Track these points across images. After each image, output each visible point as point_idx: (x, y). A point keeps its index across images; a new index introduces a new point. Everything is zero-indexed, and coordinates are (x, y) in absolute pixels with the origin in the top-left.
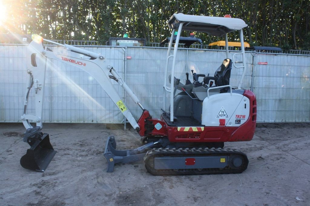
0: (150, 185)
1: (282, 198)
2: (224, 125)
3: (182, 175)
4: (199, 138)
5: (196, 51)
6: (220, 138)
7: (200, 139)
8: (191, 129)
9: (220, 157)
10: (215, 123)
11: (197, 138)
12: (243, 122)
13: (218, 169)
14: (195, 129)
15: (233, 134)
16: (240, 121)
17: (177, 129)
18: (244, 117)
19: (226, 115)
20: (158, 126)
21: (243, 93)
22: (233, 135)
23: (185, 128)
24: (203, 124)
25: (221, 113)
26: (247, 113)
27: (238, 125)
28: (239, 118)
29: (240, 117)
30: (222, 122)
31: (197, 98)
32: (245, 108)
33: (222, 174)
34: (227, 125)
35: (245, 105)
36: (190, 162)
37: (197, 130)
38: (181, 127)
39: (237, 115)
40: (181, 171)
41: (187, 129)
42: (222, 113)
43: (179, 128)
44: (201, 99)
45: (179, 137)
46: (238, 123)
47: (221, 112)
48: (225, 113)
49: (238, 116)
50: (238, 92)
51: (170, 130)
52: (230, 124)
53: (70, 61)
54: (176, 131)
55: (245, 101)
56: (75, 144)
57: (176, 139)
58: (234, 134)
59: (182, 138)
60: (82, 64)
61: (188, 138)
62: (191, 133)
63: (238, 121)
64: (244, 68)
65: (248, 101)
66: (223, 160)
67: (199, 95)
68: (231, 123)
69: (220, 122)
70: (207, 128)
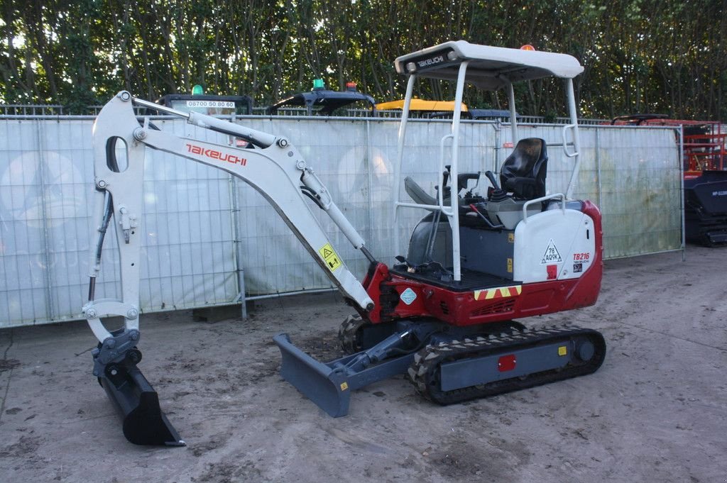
2: (555, 277)
3: (496, 394)
4: (511, 309)
7: (513, 311)
8: (498, 292)
9: (557, 344)
10: (541, 276)
11: (507, 311)
12: (586, 267)
13: (553, 371)
14: (505, 292)
15: (569, 294)
16: (581, 265)
17: (473, 295)
18: (587, 256)
19: (558, 256)
20: (408, 296)
21: (580, 208)
22: (570, 297)
23: (486, 292)
24: (516, 279)
25: (548, 254)
26: (589, 247)
27: (578, 275)
28: (579, 260)
29: (580, 257)
30: (552, 270)
31: (500, 226)
32: (588, 238)
33: (564, 379)
34: (561, 277)
35: (588, 231)
36: (507, 364)
37: (508, 294)
38: (481, 291)
39: (575, 255)
40: (489, 388)
41: (491, 293)
42: (551, 254)
43: (477, 294)
44: (508, 226)
45: (476, 313)
46: (578, 271)
47: (549, 251)
48: (556, 253)
49: (577, 256)
50: (569, 206)
51: (459, 299)
52: (565, 274)
53: (209, 153)
54: (472, 299)
55: (586, 223)
57: (471, 318)
58: (573, 294)
59: (482, 314)
60: (237, 160)
61: (493, 313)
62: (499, 302)
63: (578, 267)
64: (577, 156)
65: (591, 226)
66: (563, 351)
67: (506, 218)
68: (566, 272)
69: (548, 273)
70: (527, 287)
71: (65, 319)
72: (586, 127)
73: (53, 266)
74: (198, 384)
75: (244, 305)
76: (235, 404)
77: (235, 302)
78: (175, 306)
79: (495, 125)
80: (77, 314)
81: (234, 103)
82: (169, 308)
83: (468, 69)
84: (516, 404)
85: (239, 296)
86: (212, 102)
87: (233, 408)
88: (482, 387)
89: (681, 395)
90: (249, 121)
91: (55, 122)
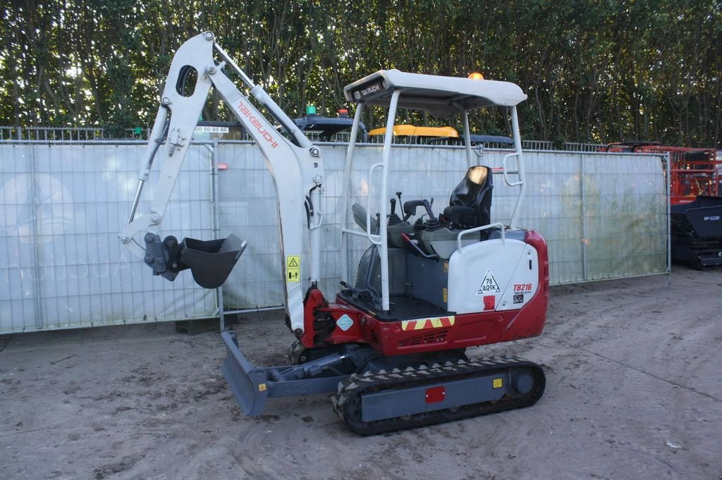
0: (370, 460)
1: (644, 448)
2: (493, 308)
3: (422, 426)
4: (445, 340)
6: (485, 337)
7: (446, 342)
8: (429, 323)
9: (492, 376)
10: (477, 306)
11: (440, 341)
12: (527, 298)
13: (488, 403)
14: (436, 322)
15: (509, 325)
16: (522, 296)
17: (400, 326)
18: (529, 287)
19: (496, 287)
20: (345, 323)
21: (523, 238)
22: (510, 328)
23: (416, 322)
24: (450, 310)
25: (485, 284)
26: (533, 278)
27: (519, 306)
28: (520, 291)
29: (521, 287)
30: (489, 301)
31: (434, 255)
32: (531, 268)
33: (498, 412)
34: (499, 307)
35: (530, 261)
36: (435, 396)
37: (440, 325)
38: (409, 321)
39: (515, 286)
40: (416, 419)
41: (420, 324)
42: (489, 284)
43: (405, 324)
44: (443, 255)
45: (405, 343)
46: (519, 302)
47: (486, 281)
48: (494, 283)
49: (519, 287)
50: (511, 235)
51: (385, 329)
52: (504, 305)
54: (399, 330)
55: (529, 253)
56: (127, 380)
57: (398, 348)
58: (512, 325)
59: (411, 345)
61: (423, 343)
62: (429, 333)
63: (519, 298)
64: (521, 185)
65: (534, 255)
66: (498, 383)
67: (440, 247)
68: (505, 303)
69: (485, 303)
70: (459, 318)
71: (52, 328)
72: (572, 153)
73: (42, 278)
74: (143, 399)
75: (222, 319)
76: (165, 423)
77: (213, 316)
78: (156, 319)
79: (476, 150)
80: (64, 324)
81: (227, 128)
82: (150, 320)
83: (401, 96)
84: (438, 438)
85: (217, 310)
86: (207, 127)
87: (162, 427)
88: (408, 418)
89: (612, 436)
90: (232, 145)
91: (47, 146)
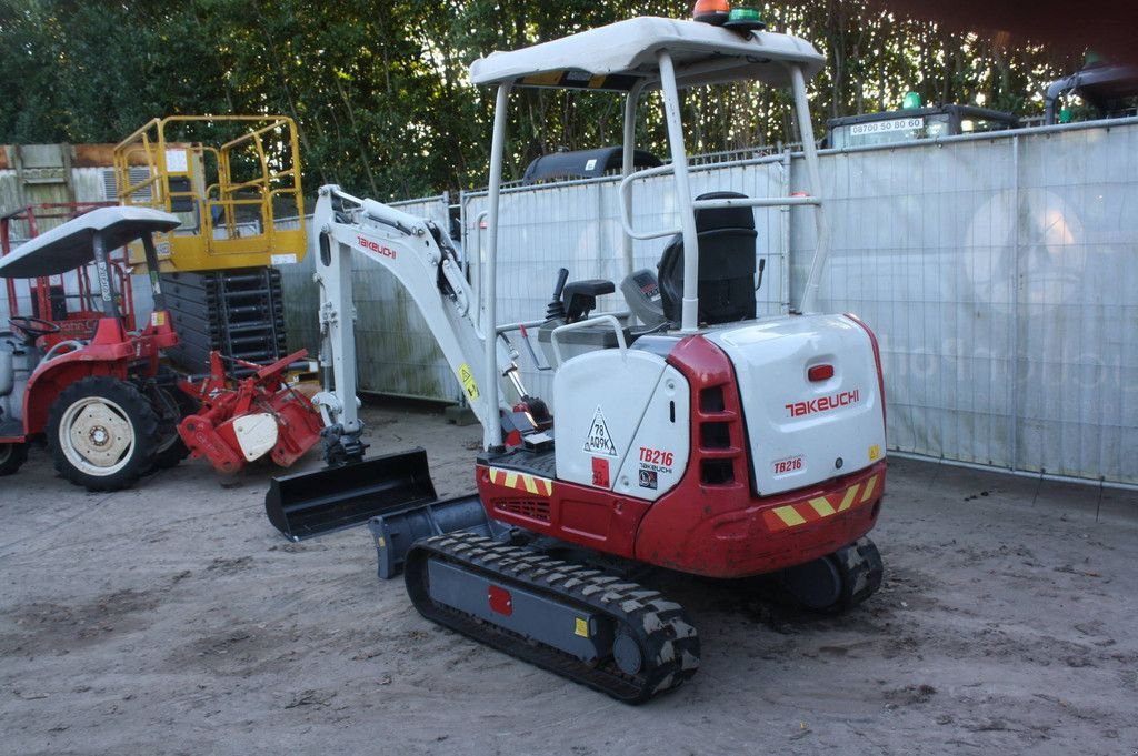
2: (607, 484)
5: (1064, 135)
6: (604, 539)
7: (550, 524)
8: (520, 481)
12: (666, 481)
14: (530, 483)
16: (655, 474)
17: (489, 474)
18: (668, 459)
19: (609, 445)
23: (505, 474)
25: (593, 434)
26: (677, 442)
27: (650, 495)
28: (650, 463)
29: (653, 456)
30: (600, 469)
32: (673, 419)
34: (617, 486)
35: (672, 404)
36: (499, 602)
37: (535, 490)
39: (643, 450)
41: (512, 479)
42: (599, 436)
43: (493, 473)
46: (649, 487)
47: (595, 429)
48: (605, 436)
49: (647, 454)
52: (626, 484)
53: (371, 246)
54: (487, 480)
57: (495, 510)
60: (389, 253)
62: (525, 498)
63: (650, 477)
66: (582, 627)
68: (628, 480)
69: (595, 471)
70: (559, 485)
